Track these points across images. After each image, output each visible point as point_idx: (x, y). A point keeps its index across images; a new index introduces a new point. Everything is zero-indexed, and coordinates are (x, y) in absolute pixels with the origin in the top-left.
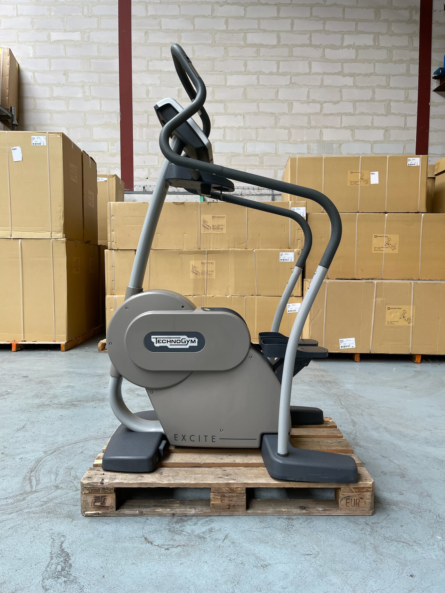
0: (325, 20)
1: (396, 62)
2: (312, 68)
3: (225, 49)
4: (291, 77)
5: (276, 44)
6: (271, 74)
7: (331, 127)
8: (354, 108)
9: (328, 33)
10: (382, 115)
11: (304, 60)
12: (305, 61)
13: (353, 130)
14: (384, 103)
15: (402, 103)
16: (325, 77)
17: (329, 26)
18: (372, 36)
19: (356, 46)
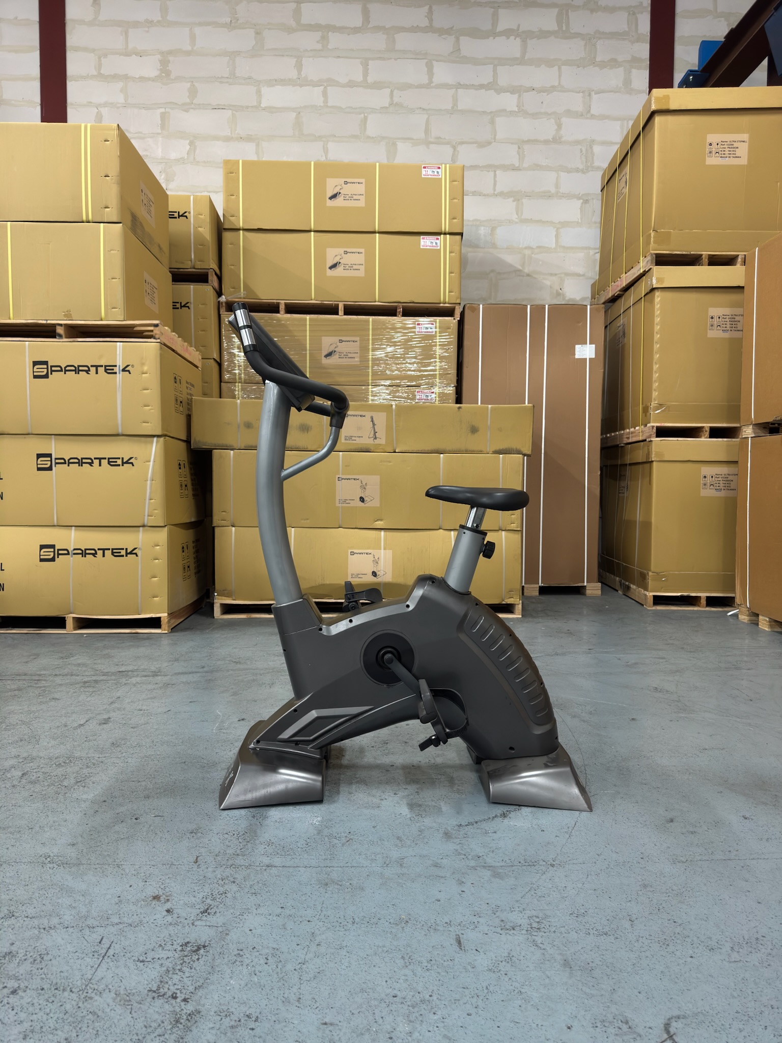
1: (603, 65)
2: (433, 74)
3: (257, 33)
4: (392, 92)
5: (361, 25)
6: (351, 84)
7: (474, 193)
8: (519, 155)
10: (577, 170)
11: (418, 59)
12: (417, 61)
13: (519, 200)
14: (579, 147)
16: (460, 91)
18: (556, 11)
19: (523, 32)
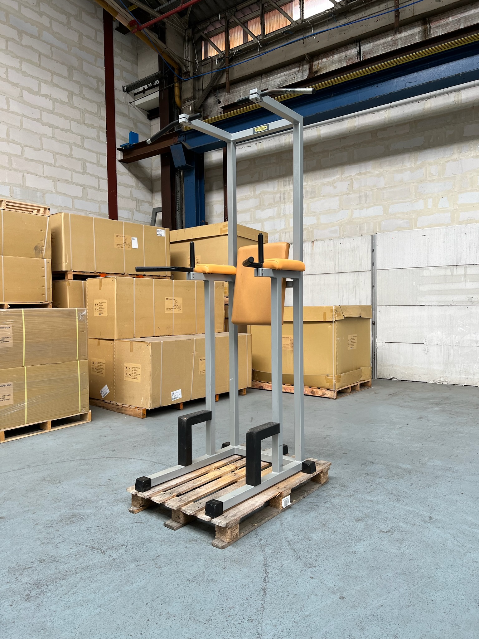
0: (22, 60)
1: (88, 126)
2: (10, 105)
7: (34, 174)
8: (54, 159)
9: (25, 74)
10: (80, 173)
12: (1, 96)
13: (55, 182)
14: (80, 162)
15: (95, 165)
16: (24, 119)
17: (25, 67)
18: (67, 93)
19: (53, 98)
